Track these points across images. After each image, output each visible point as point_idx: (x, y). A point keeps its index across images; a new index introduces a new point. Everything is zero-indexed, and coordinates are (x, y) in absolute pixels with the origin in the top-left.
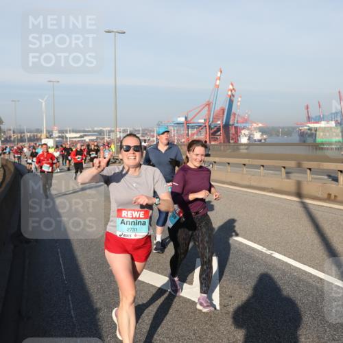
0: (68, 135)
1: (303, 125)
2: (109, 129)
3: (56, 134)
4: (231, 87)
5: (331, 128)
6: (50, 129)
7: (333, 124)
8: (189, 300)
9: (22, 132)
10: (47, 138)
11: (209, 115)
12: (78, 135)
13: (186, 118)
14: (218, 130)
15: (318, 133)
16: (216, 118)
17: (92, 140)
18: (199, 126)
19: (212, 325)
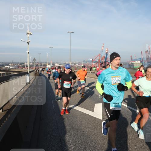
0: (55, 64)
1: (130, 62)
2: (68, 62)
3: (51, 64)
4: (107, 49)
5: (139, 63)
6: (50, 62)
7: (139, 62)
8: (92, 117)
9: (41, 63)
10: (49, 65)
11: (100, 58)
12: (58, 64)
13: (92, 59)
14: (103, 63)
15: (134, 65)
16: (102, 59)
17: (63, 66)
18: (97, 62)
19: (99, 124)
